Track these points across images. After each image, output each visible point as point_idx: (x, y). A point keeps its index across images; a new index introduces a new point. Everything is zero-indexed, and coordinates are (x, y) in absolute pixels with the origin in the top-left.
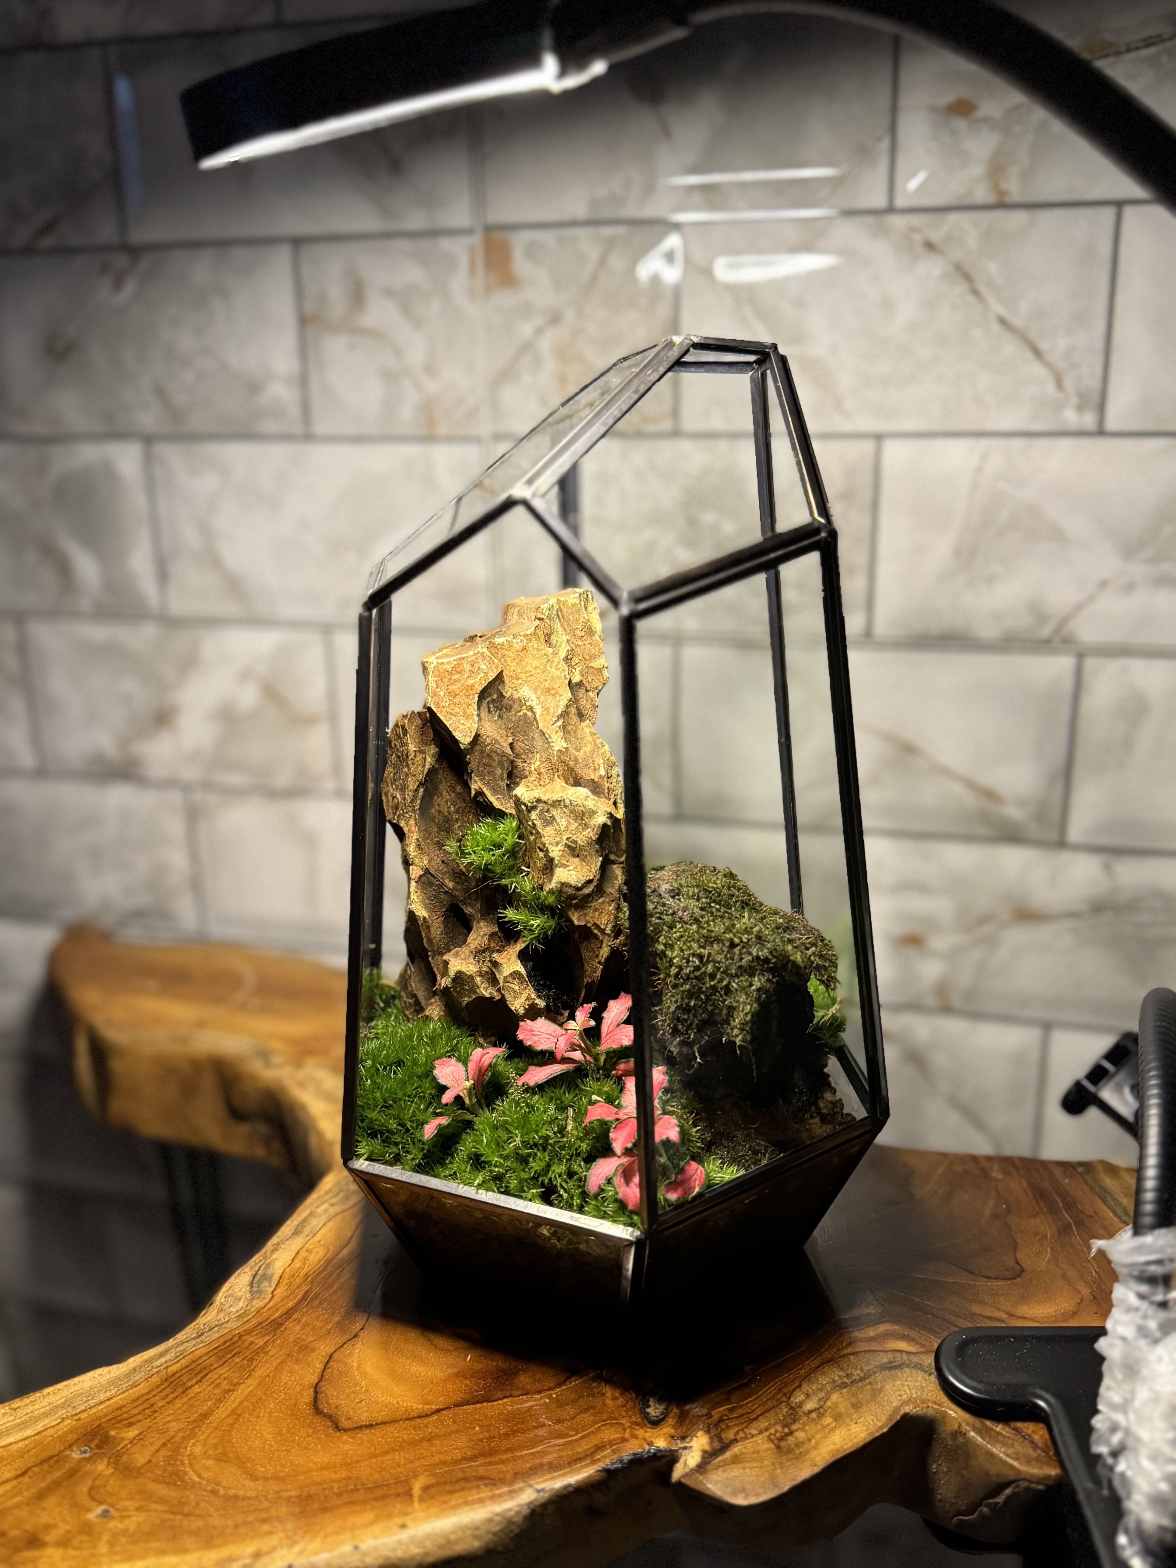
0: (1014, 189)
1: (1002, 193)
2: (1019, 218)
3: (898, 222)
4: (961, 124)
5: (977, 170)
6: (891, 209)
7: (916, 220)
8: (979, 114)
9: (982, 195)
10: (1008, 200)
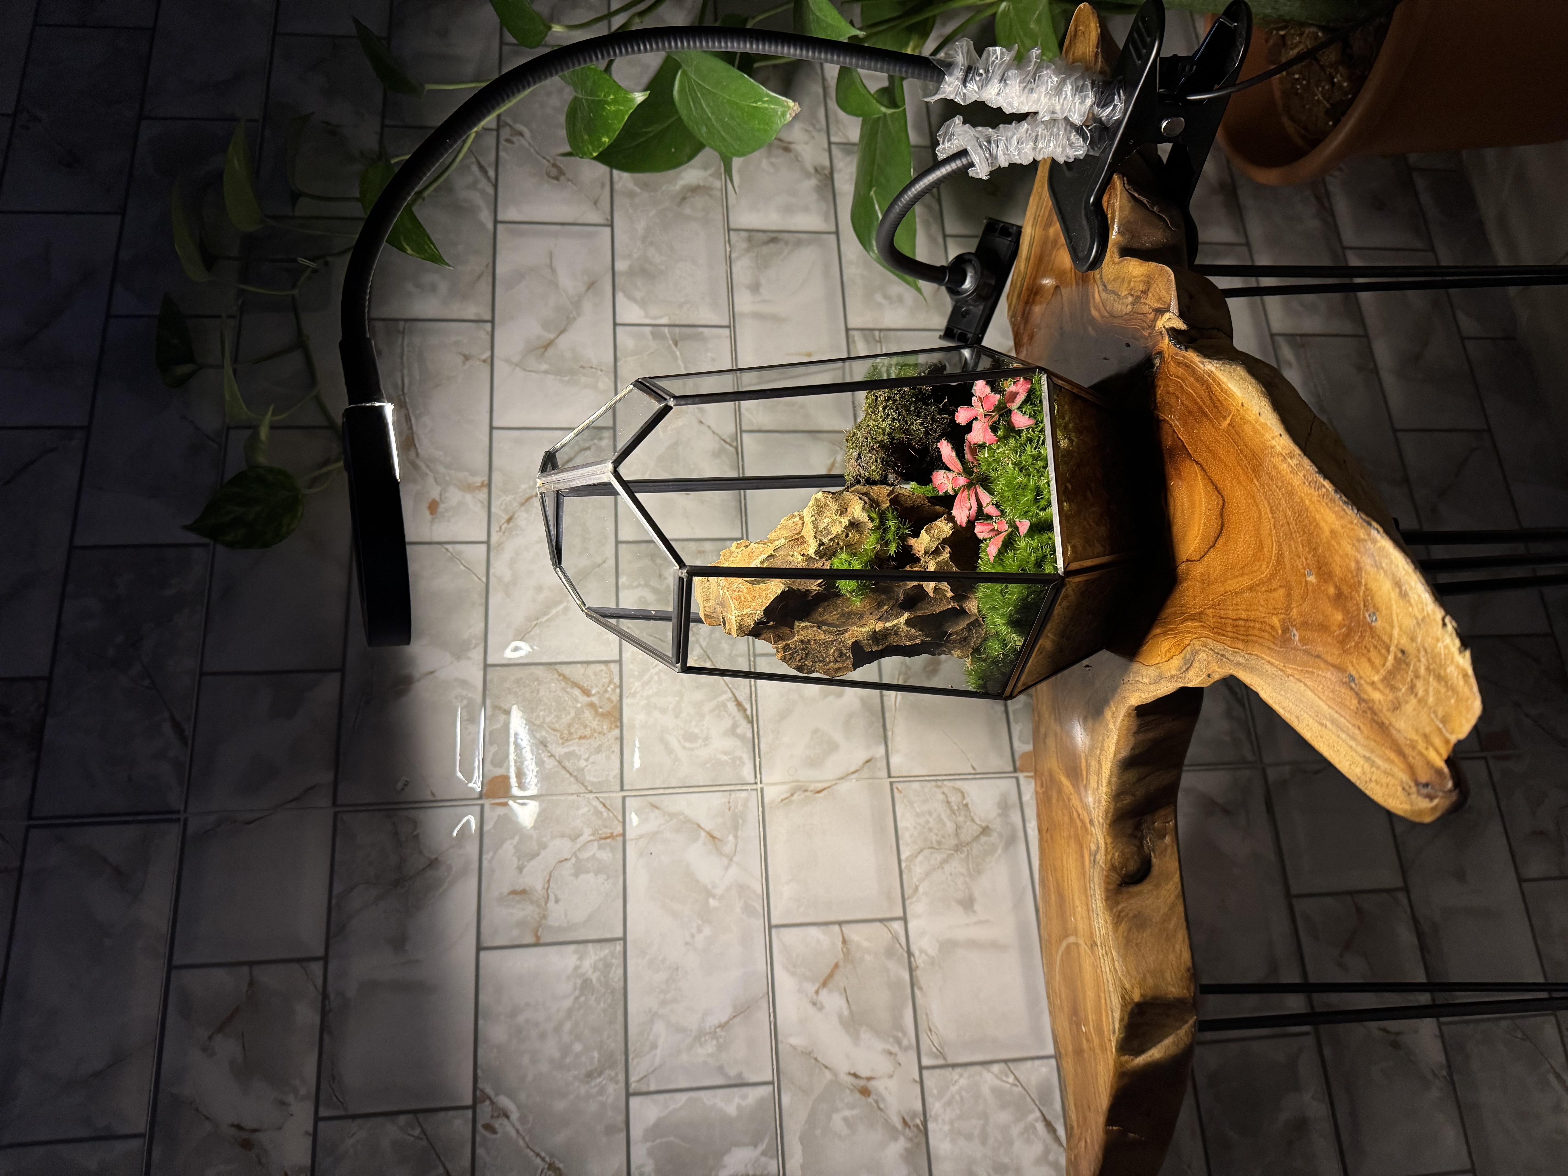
0: (481, 478)
1: (482, 485)
2: (496, 476)
3: (494, 539)
4: (442, 507)
5: (469, 498)
6: (488, 543)
7: (494, 528)
8: (438, 499)
9: (483, 495)
10: (486, 482)
